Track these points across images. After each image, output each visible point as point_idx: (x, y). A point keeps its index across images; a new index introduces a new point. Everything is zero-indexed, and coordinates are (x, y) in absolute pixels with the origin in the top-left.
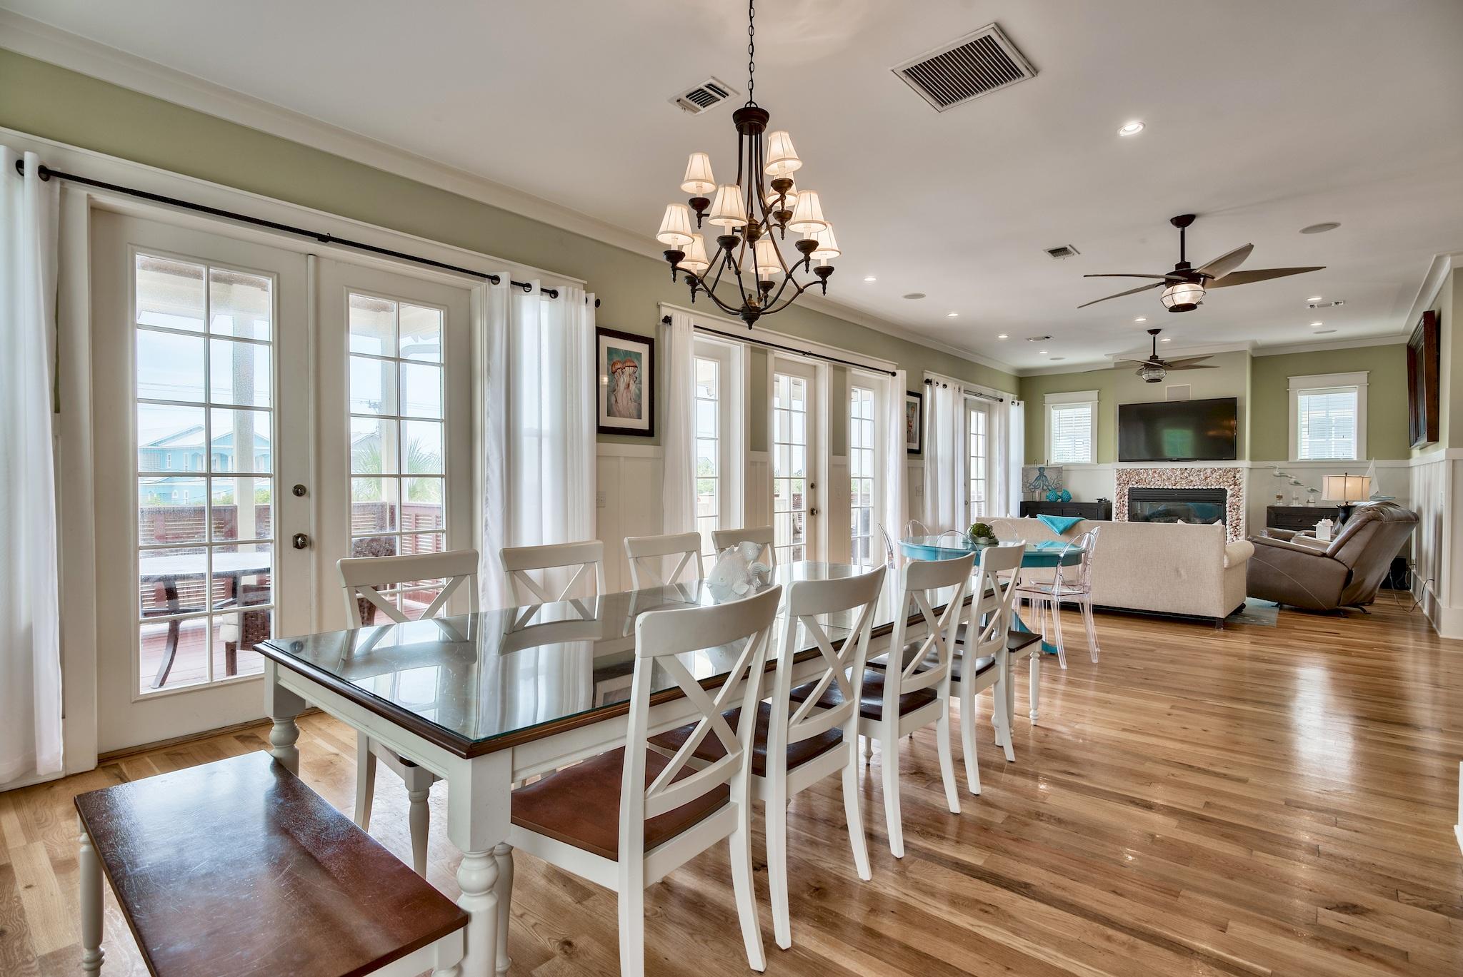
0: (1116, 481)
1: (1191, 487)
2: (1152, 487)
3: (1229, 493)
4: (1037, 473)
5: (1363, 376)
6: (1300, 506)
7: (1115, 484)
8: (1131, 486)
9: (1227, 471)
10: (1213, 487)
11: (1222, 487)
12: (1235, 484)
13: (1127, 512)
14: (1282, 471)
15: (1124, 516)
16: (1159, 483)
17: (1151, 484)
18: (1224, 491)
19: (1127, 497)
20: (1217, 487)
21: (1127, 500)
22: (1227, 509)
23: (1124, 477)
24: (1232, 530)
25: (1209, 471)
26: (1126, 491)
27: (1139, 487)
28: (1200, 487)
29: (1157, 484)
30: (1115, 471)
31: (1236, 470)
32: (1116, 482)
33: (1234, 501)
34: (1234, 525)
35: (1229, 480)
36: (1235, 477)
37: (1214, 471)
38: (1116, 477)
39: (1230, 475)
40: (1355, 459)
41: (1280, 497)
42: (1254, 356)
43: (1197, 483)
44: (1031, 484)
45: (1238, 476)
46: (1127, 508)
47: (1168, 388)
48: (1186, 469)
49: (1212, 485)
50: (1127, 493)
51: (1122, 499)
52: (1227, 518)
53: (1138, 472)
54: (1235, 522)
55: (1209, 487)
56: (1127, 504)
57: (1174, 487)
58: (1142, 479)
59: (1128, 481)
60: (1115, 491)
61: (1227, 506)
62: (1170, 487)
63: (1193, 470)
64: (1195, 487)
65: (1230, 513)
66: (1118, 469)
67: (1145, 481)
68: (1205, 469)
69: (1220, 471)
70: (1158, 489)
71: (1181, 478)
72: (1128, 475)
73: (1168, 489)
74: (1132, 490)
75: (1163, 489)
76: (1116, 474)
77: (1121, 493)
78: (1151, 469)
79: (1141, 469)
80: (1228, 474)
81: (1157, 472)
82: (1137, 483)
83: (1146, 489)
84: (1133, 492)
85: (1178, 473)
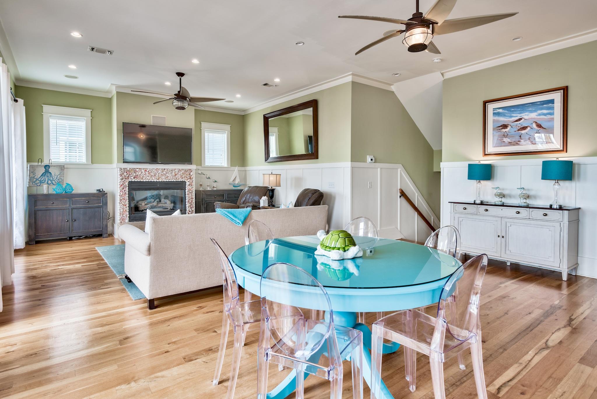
0: (119, 176)
1: (167, 181)
2: (145, 181)
3: (187, 183)
4: (43, 170)
5: (229, 127)
7: (119, 179)
8: (130, 180)
9: (186, 171)
10: (179, 180)
11: (184, 180)
12: (190, 178)
13: (127, 198)
14: (202, 171)
15: (126, 201)
16: (149, 178)
17: (144, 178)
18: (185, 183)
19: (127, 188)
20: (181, 180)
21: (127, 190)
22: (187, 193)
23: (125, 174)
24: (189, 205)
25: (177, 170)
26: (127, 184)
27: (136, 180)
28: (172, 180)
29: (147, 178)
30: (119, 169)
31: (190, 170)
32: (119, 178)
34: (190, 202)
35: (187, 176)
36: (190, 174)
37: (179, 170)
38: (119, 173)
40: (226, 166)
41: (201, 185)
43: (171, 178)
44: (37, 179)
45: (191, 174)
46: (127, 195)
47: (153, 116)
48: (165, 169)
49: (179, 179)
50: (127, 185)
51: (124, 190)
52: (187, 198)
53: (135, 171)
54: (191, 200)
55: (177, 180)
56: (127, 193)
57: (158, 181)
58: (137, 175)
59: (128, 177)
60: (119, 184)
61: (186, 191)
62: (155, 181)
63: (169, 170)
64: (170, 181)
65: (188, 195)
66: (120, 168)
67: (140, 177)
68: (175, 169)
69: (183, 171)
70: (148, 182)
71: (162, 175)
72: (128, 173)
73: (154, 182)
74: (130, 183)
75: (151, 182)
76: (119, 171)
77: (124, 185)
78: (144, 169)
79: (137, 168)
80: (187, 173)
81: (147, 171)
82: (134, 178)
83: (140, 182)
84: (132, 185)
85: (160, 171)
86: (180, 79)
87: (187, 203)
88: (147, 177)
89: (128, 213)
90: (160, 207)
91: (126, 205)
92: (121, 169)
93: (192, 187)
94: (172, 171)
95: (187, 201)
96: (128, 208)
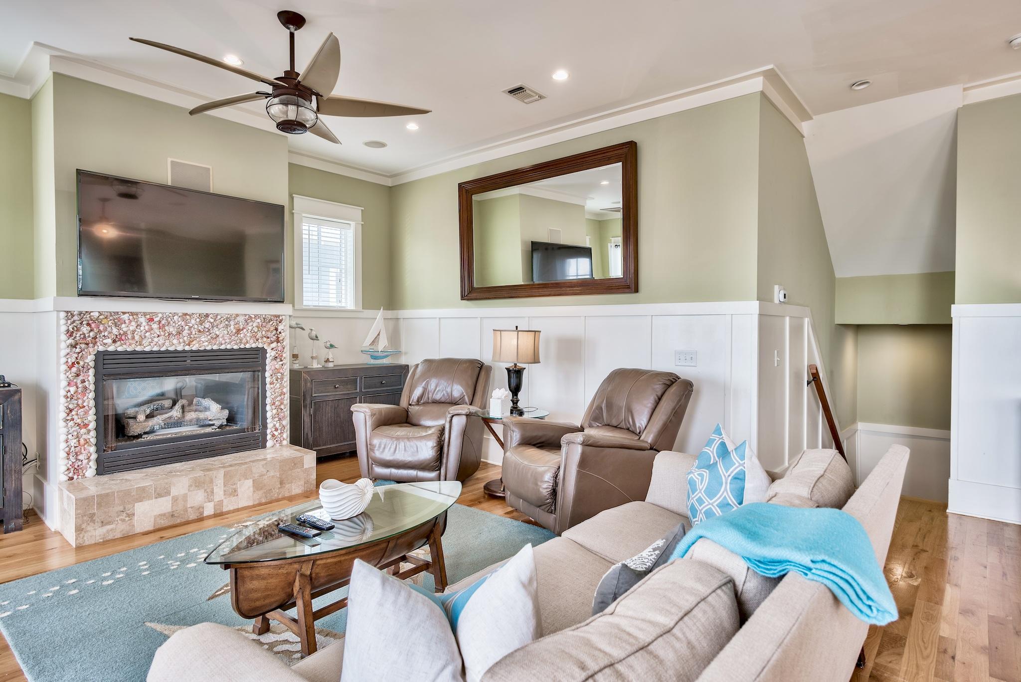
0: (63, 337)
1: (215, 347)
2: (148, 349)
3: (270, 354)
5: (359, 213)
6: (319, 366)
7: (63, 345)
8: (101, 348)
9: (266, 320)
10: (248, 346)
11: (260, 346)
12: (278, 341)
13: (92, 403)
15: (86, 413)
16: (161, 340)
17: (145, 342)
18: (263, 351)
19: (92, 372)
20: (254, 346)
21: (92, 379)
22: (268, 380)
23: (85, 329)
24: (275, 411)
25: (241, 319)
26: (90, 359)
27: (120, 349)
28: (229, 347)
29: (153, 342)
30: (63, 315)
31: (278, 319)
32: (65, 342)
33: (277, 366)
35: (269, 334)
36: (276, 329)
37: (249, 319)
38: (64, 328)
39: (271, 326)
40: (353, 309)
41: (296, 357)
43: (225, 341)
45: (280, 328)
46: (92, 395)
47: (172, 162)
48: (207, 316)
49: (246, 342)
50: (92, 364)
51: (81, 378)
52: (268, 394)
53: (116, 319)
54: (279, 398)
55: (242, 346)
56: (92, 387)
57: (187, 348)
58: (125, 333)
59: (95, 338)
60: (63, 360)
61: (267, 374)
62: (180, 348)
63: (219, 317)
64: (223, 347)
65: (272, 386)
66: (67, 312)
67: (133, 338)
68: (237, 315)
69: (259, 320)
70: (159, 352)
71: (200, 331)
72: (93, 325)
73: (176, 352)
74: (102, 358)
75: (167, 352)
76: (63, 322)
77: (82, 363)
78: (145, 314)
79: (124, 313)
80: (269, 326)
81: (156, 319)
82: (114, 341)
83: (134, 352)
84: (106, 362)
85: (193, 321)
86: (292, 36)
87: (268, 408)
88: (156, 340)
89: (93, 449)
90: (190, 423)
91: (86, 426)
92: (69, 314)
93: (281, 363)
94: (228, 319)
95: (268, 401)
96: (93, 433)
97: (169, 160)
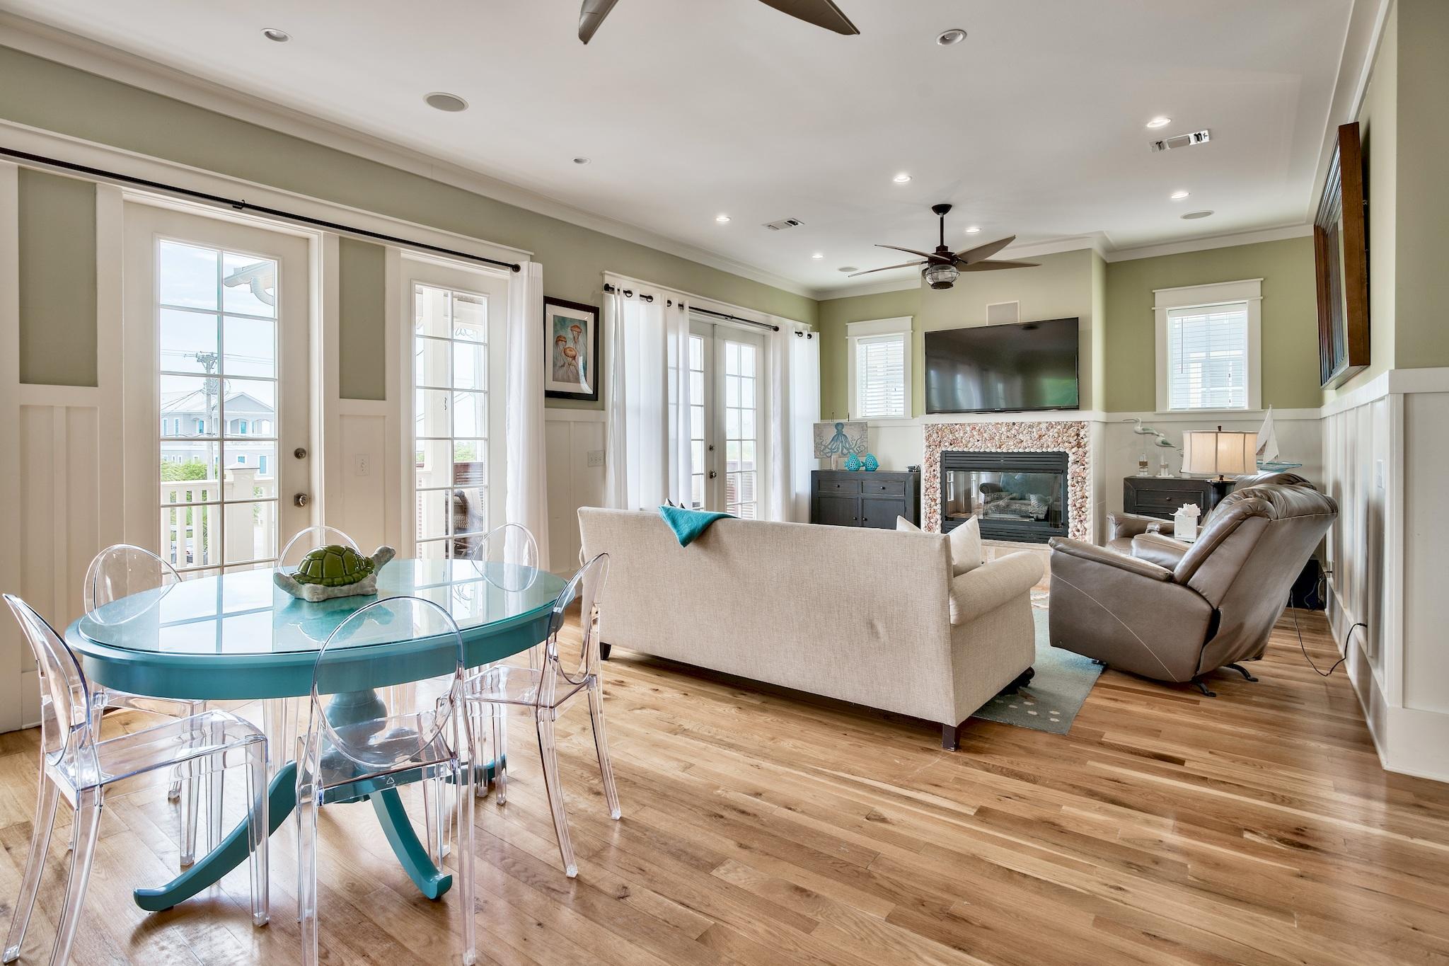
0: (924, 441)
1: (1021, 450)
2: (971, 450)
3: (1071, 458)
4: (834, 432)
5: (1254, 286)
6: (1171, 476)
7: (924, 446)
8: (944, 449)
9: (1068, 426)
10: (1049, 450)
11: (1062, 450)
12: (1079, 446)
14: (1148, 426)
15: (935, 492)
16: (979, 444)
17: (970, 445)
18: (1064, 456)
19: (939, 464)
20: (1055, 450)
21: (938, 469)
22: (1069, 483)
23: (935, 436)
25: (1044, 426)
26: (938, 456)
27: (954, 450)
28: (1032, 450)
29: (975, 445)
30: (924, 426)
31: (1081, 425)
32: (925, 443)
33: (1078, 470)
34: (1078, 505)
35: (1071, 440)
36: (1078, 435)
37: (1050, 426)
38: (924, 436)
39: (1072, 432)
40: (1246, 408)
41: (1143, 464)
42: (1108, 262)
43: (1029, 445)
44: (826, 447)
45: (1082, 433)
46: (939, 480)
47: (989, 307)
48: (1014, 424)
49: (1048, 446)
50: (939, 459)
51: (933, 468)
52: (1069, 495)
53: (952, 428)
55: (1044, 450)
56: (939, 475)
57: (999, 450)
58: (957, 439)
59: (940, 442)
60: (924, 455)
61: (1069, 477)
62: (993, 450)
63: (1023, 425)
64: (1027, 450)
65: (1073, 488)
66: (926, 425)
67: (962, 442)
68: (1040, 423)
69: (1059, 427)
70: (979, 453)
71: (1008, 437)
72: (939, 433)
73: (991, 453)
74: (945, 455)
75: (985, 453)
76: (924, 431)
77: (932, 458)
78: (969, 425)
79: (956, 424)
80: (1070, 431)
81: (977, 428)
82: (951, 444)
83: (964, 452)
84: (947, 458)
85: (1003, 429)
86: (942, 219)
87: (1069, 508)
88: (976, 443)
89: (939, 517)
90: (1014, 512)
91: (935, 500)
92: (927, 427)
93: (1083, 467)
94: (1031, 426)
95: (1069, 502)
96: (939, 506)
97: (987, 306)
